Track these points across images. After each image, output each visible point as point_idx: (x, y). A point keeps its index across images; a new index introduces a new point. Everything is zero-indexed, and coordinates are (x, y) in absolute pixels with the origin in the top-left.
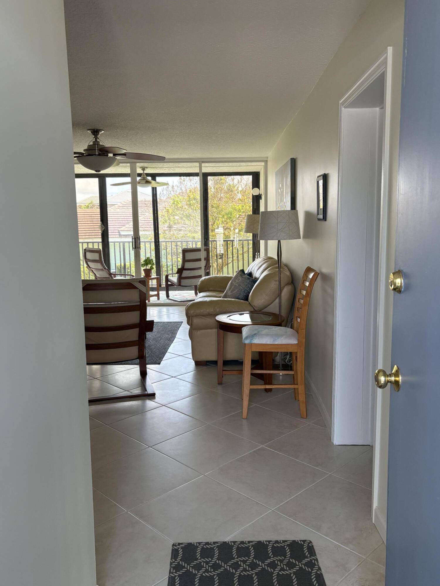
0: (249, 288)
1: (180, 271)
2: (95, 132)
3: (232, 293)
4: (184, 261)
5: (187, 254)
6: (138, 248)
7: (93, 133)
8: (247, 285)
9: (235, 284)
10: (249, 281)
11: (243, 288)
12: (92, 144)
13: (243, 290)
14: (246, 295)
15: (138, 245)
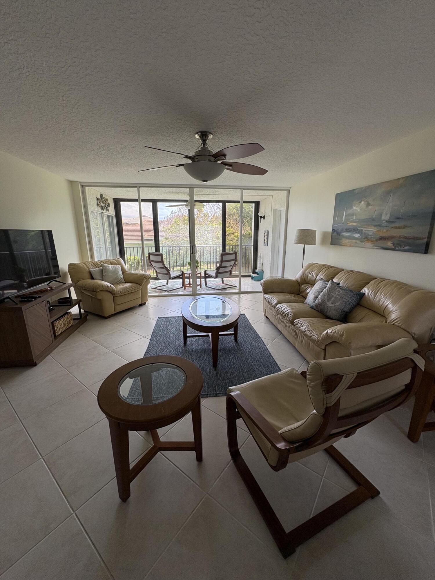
0: (354, 301)
1: (218, 269)
2: (204, 135)
3: (333, 305)
4: (222, 261)
5: (224, 257)
6: (194, 253)
7: (202, 137)
8: (351, 298)
9: (335, 295)
10: (352, 294)
11: (347, 301)
12: (200, 150)
13: (348, 303)
14: (351, 307)
15: (194, 251)
